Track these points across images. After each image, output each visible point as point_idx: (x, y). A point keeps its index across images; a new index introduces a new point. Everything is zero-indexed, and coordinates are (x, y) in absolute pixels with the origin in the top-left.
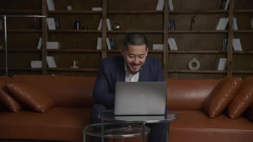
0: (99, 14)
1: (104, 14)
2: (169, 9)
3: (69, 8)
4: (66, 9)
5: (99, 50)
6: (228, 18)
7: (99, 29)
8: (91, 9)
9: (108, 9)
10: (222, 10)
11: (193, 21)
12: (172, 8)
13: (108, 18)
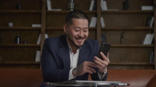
0: (39, 30)
1: (43, 30)
2: (101, 26)
3: (11, 25)
4: (8, 25)
5: (37, 62)
6: (153, 35)
7: (38, 43)
8: (31, 26)
9: (47, 26)
10: (147, 28)
11: (122, 37)
12: (103, 25)
13: (46, 33)
